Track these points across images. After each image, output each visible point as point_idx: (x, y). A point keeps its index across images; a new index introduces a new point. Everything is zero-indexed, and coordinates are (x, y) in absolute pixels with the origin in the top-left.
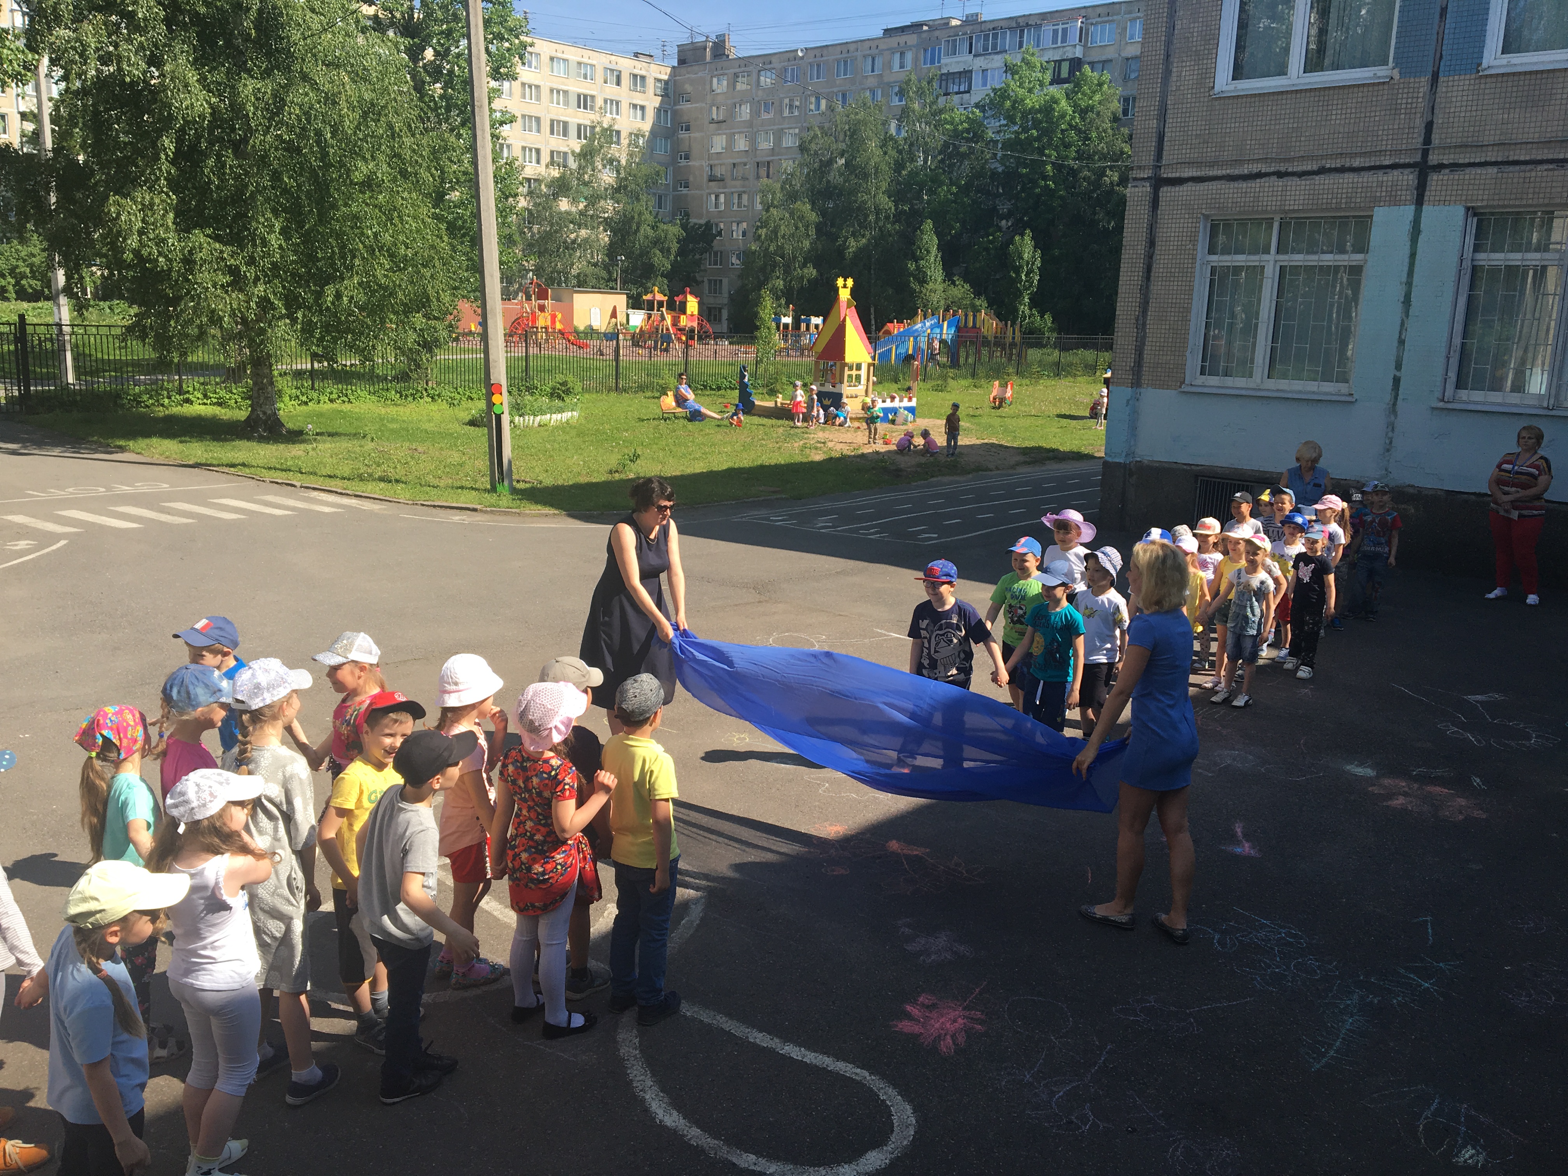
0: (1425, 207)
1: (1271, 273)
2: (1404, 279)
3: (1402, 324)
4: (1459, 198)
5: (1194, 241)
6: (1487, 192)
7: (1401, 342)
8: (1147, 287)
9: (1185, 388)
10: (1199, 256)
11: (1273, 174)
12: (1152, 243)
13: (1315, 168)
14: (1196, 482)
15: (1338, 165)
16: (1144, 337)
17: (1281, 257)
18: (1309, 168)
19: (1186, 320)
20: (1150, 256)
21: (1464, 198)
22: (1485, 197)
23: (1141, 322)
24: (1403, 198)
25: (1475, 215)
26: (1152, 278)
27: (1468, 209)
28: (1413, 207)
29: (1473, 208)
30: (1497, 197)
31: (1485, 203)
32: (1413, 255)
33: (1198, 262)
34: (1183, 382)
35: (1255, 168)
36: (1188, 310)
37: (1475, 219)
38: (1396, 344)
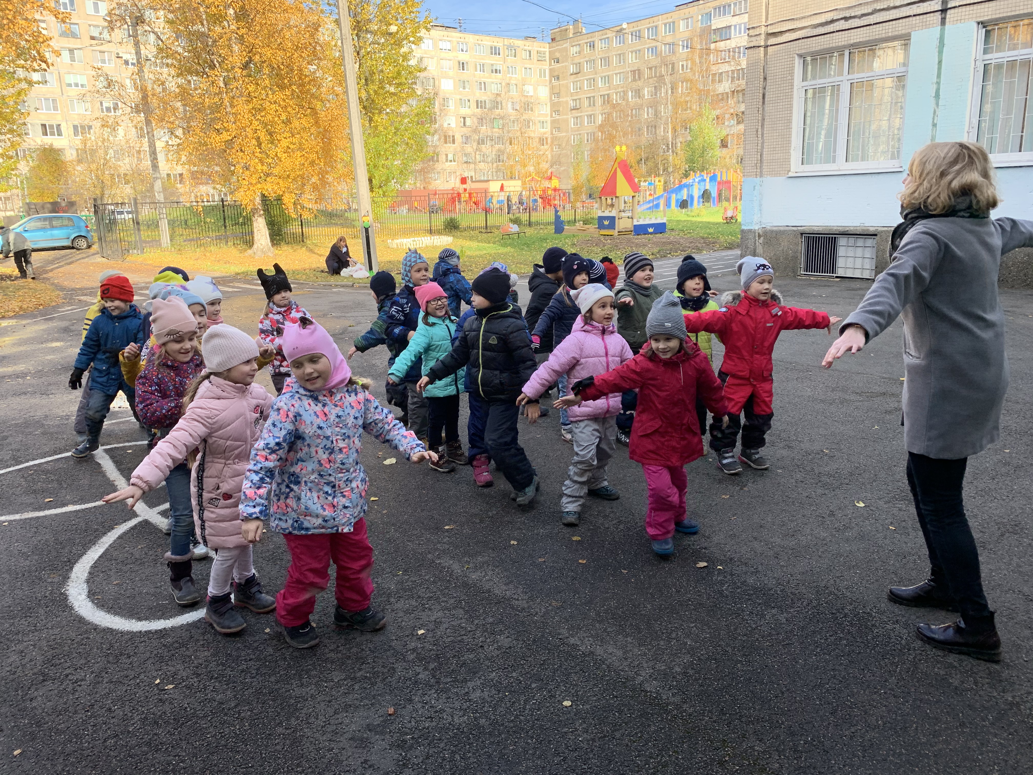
0: (947, 26)
1: (845, 89)
2: (935, 80)
3: (935, 112)
4: (971, 16)
5: (792, 74)
6: (990, 9)
7: (934, 125)
8: (763, 109)
9: (791, 174)
10: (795, 84)
11: (842, 19)
12: (765, 79)
13: (870, 11)
14: (802, 238)
15: (885, 6)
16: (763, 143)
17: (850, 77)
18: (866, 11)
19: (789, 128)
20: (765, 89)
21: (974, 16)
22: (990, 13)
23: (760, 133)
24: (931, 22)
25: (984, 27)
26: (766, 103)
27: (978, 23)
28: (939, 28)
29: (982, 23)
30: (998, 12)
31: (989, 17)
32: (940, 62)
33: (795, 88)
34: (790, 171)
35: (829, 17)
36: (790, 121)
37: (984, 30)
38: (931, 127)
